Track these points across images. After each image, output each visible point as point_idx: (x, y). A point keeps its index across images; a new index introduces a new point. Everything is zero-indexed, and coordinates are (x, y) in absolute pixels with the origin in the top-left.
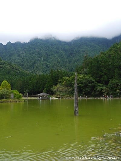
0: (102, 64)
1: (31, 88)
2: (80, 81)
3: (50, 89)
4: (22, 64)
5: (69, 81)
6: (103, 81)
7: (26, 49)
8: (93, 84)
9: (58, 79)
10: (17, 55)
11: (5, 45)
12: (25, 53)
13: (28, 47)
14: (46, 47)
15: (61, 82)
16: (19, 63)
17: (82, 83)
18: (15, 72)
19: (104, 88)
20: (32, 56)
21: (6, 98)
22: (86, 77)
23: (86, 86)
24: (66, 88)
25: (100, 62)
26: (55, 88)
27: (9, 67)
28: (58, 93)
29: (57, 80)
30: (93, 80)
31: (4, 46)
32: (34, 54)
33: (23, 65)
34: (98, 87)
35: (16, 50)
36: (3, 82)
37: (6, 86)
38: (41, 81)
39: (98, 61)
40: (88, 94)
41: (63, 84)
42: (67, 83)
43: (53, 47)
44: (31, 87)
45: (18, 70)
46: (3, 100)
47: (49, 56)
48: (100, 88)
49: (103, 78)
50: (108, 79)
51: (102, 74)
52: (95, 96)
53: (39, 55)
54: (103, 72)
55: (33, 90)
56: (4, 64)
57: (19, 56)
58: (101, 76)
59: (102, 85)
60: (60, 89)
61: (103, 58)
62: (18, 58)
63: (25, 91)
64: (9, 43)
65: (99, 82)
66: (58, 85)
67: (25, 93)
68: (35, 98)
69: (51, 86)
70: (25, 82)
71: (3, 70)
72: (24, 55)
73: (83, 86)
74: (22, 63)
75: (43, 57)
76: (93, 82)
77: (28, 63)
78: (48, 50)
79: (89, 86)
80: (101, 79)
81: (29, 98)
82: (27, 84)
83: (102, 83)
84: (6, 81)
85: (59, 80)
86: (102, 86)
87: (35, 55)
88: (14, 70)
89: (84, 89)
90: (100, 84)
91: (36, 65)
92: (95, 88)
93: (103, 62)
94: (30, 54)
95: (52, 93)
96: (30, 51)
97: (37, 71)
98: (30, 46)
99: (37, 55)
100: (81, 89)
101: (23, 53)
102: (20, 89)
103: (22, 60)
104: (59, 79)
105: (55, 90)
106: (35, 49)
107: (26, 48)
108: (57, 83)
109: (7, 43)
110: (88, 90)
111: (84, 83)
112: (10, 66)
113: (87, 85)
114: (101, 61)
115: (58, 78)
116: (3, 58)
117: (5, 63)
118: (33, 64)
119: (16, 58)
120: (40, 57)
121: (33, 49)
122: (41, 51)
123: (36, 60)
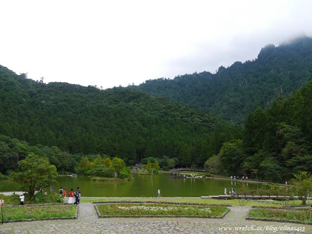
7: (250, 75)
10: (234, 89)
11: (215, 73)
12: (249, 81)
13: (253, 70)
14: (291, 61)
16: (235, 103)
18: (207, 126)
20: (262, 87)
27: (198, 119)
31: (213, 75)
32: (265, 81)
33: (243, 106)
34: (245, 162)
35: (232, 80)
45: (213, 123)
47: (298, 79)
53: (275, 82)
56: (191, 116)
57: (236, 90)
62: (236, 93)
64: (221, 68)
71: (187, 125)
72: (247, 86)
74: (241, 103)
75: (282, 85)
77: (253, 100)
78: (295, 67)
87: (268, 82)
88: (205, 123)
92: (241, 164)
94: (258, 82)
96: (257, 77)
98: (258, 67)
99: (270, 83)
101: (244, 84)
103: (242, 97)
106: (267, 71)
107: (250, 73)
109: (218, 69)
112: (200, 117)
118: (262, 103)
119: (232, 95)
120: (277, 86)
121: (263, 72)
122: (279, 73)
123: (269, 93)
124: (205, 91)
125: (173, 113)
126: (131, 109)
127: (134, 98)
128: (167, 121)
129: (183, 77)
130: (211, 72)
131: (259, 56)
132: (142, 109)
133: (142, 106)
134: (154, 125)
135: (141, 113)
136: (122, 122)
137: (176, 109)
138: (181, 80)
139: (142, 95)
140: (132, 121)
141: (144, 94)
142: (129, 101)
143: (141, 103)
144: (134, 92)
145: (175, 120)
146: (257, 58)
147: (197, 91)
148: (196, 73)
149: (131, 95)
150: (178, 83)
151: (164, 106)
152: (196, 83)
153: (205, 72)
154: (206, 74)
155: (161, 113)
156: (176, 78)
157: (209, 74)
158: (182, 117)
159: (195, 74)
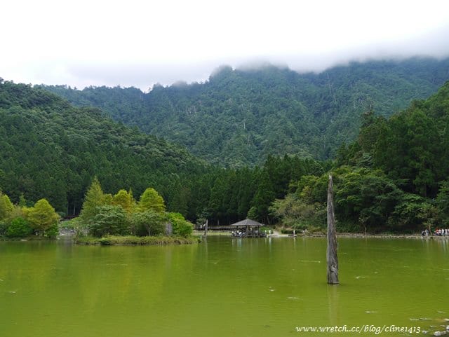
0: (417, 136)
1: (214, 206)
2: (352, 187)
3: (266, 209)
4: (191, 142)
5: (319, 186)
6: (421, 185)
7: (200, 101)
8: (389, 194)
9: (288, 182)
10: (177, 117)
11: (147, 92)
12: (199, 110)
13: (205, 95)
14: (253, 91)
15: (296, 188)
16: (182, 138)
17: (357, 192)
18: (174, 163)
19: (425, 206)
20: (217, 119)
21: (155, 233)
22: (368, 177)
23: (369, 201)
24: (311, 207)
25: (410, 132)
26: (279, 206)
27: (158, 151)
28: (287, 220)
29: (284, 184)
30: (391, 184)
31: (144, 95)
32: (221, 112)
33: (192, 144)
34: (407, 204)
35: (174, 105)
36: (147, 191)
37: (154, 203)
38: (242, 186)
39: (405, 129)
40: (376, 225)
41: (302, 194)
42: (313, 193)
43: (273, 93)
44: (215, 202)
45: (181, 158)
46: (147, 238)
47: (264, 115)
48: (410, 207)
49: (422, 178)
50: (437, 179)
51: (416, 167)
52: (396, 230)
53: (234, 115)
54: (419, 161)
55: (220, 210)
56: (145, 145)
57: (181, 120)
58: (415, 172)
59: (418, 198)
60: (295, 208)
61: (418, 118)
62: (181, 124)
63: (201, 213)
64: (157, 87)
65: (408, 189)
66: (289, 199)
67: (200, 220)
68: (227, 234)
69: (269, 201)
70: (200, 189)
71: (143, 158)
72: (196, 116)
73: (360, 202)
74: (190, 139)
75: (245, 120)
76: (390, 189)
77: (206, 137)
78: (259, 100)
79: (379, 201)
80: (415, 182)
81: (210, 233)
82: (204, 196)
83: (418, 193)
84: (152, 190)
85: (290, 185)
86: (418, 202)
87: (225, 114)
88: (169, 158)
89: (365, 210)
90: (411, 196)
91: (228, 142)
92: (397, 207)
93: (419, 132)
94: (211, 113)
95: (273, 221)
96: (210, 105)
97: (231, 157)
98: (210, 93)
99: (229, 115)
100: (355, 209)
101: (193, 113)
102: (187, 207)
103: (191, 131)
104: (292, 181)
105: (279, 212)
106: (223, 99)
107: (199, 98)
108: (286, 194)
109: (152, 87)
110: (377, 213)
111: (365, 192)
112: (160, 147)
113: (372, 199)
114: (412, 128)
115: (289, 179)
116: (143, 127)
117: (147, 141)
118: (219, 141)
119: (176, 125)
120: (237, 121)
121: (218, 100)
122: (239, 104)
123: (227, 129)
124: (133, 116)
125: (114, 137)
126: (36, 121)
127: (39, 103)
128: (109, 147)
129: (99, 89)
130: (141, 90)
131: (211, 78)
132: (58, 122)
133: (58, 119)
134: (88, 153)
135: (57, 130)
136: (23, 140)
137: (118, 131)
138: (96, 94)
139: (54, 98)
140: (43, 141)
141: (58, 99)
142: (28, 107)
143: (53, 113)
144: (40, 93)
145: (122, 148)
146: (208, 81)
147: (121, 115)
148: (119, 87)
149: (33, 96)
150: (92, 99)
151: (99, 124)
152: (120, 102)
153: (132, 88)
154: (134, 92)
155: (96, 133)
156: (86, 89)
157: (138, 91)
158: (130, 145)
159: (118, 89)
